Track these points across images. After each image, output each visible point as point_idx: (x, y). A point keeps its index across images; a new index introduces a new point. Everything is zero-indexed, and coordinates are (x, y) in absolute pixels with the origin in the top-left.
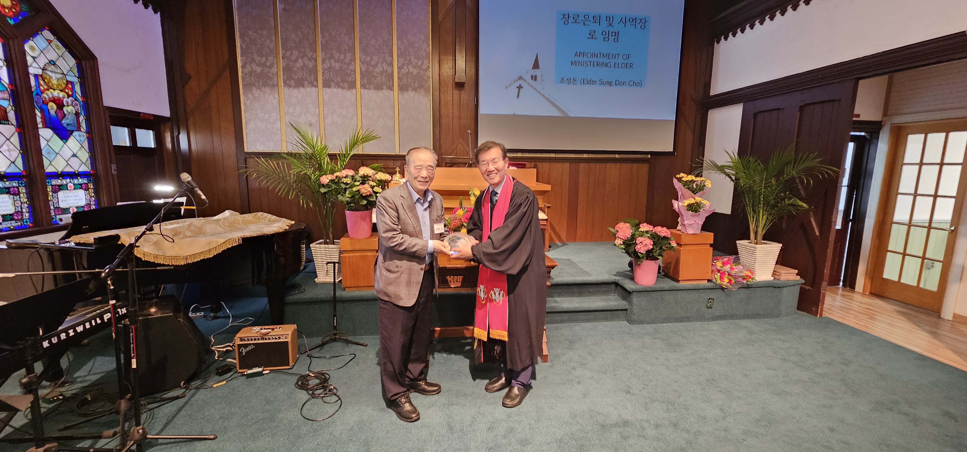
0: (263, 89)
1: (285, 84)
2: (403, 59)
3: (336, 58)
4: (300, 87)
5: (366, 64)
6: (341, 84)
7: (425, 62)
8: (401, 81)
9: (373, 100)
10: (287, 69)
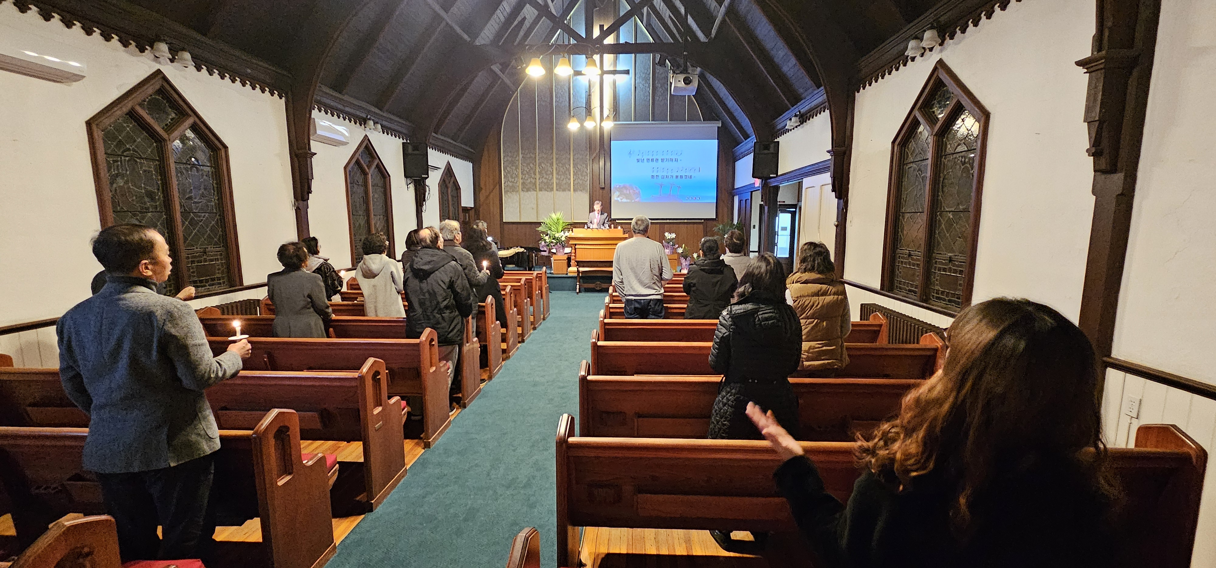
0: (512, 193)
1: (522, 190)
2: (575, 176)
3: (545, 178)
5: (558, 180)
6: (547, 190)
7: (586, 177)
8: (574, 187)
9: (562, 196)
10: (523, 183)
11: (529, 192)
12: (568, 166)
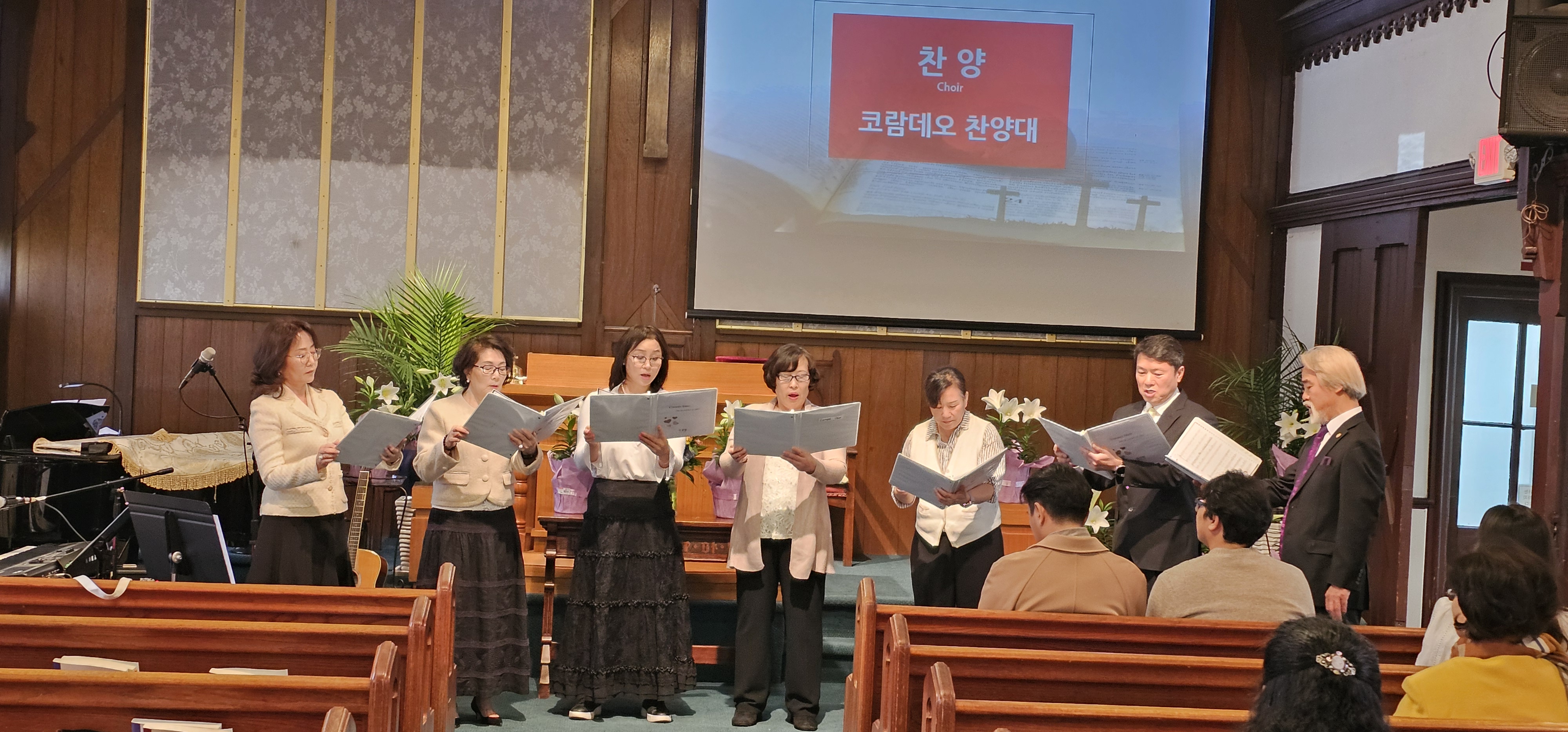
0: (194, 158)
1: (245, 149)
2: (523, 98)
3: (367, 93)
4: (278, 157)
5: (436, 108)
6: (375, 154)
7: (575, 105)
8: (515, 148)
9: (448, 190)
10: (249, 117)
11: (283, 163)
12: (486, 47)
